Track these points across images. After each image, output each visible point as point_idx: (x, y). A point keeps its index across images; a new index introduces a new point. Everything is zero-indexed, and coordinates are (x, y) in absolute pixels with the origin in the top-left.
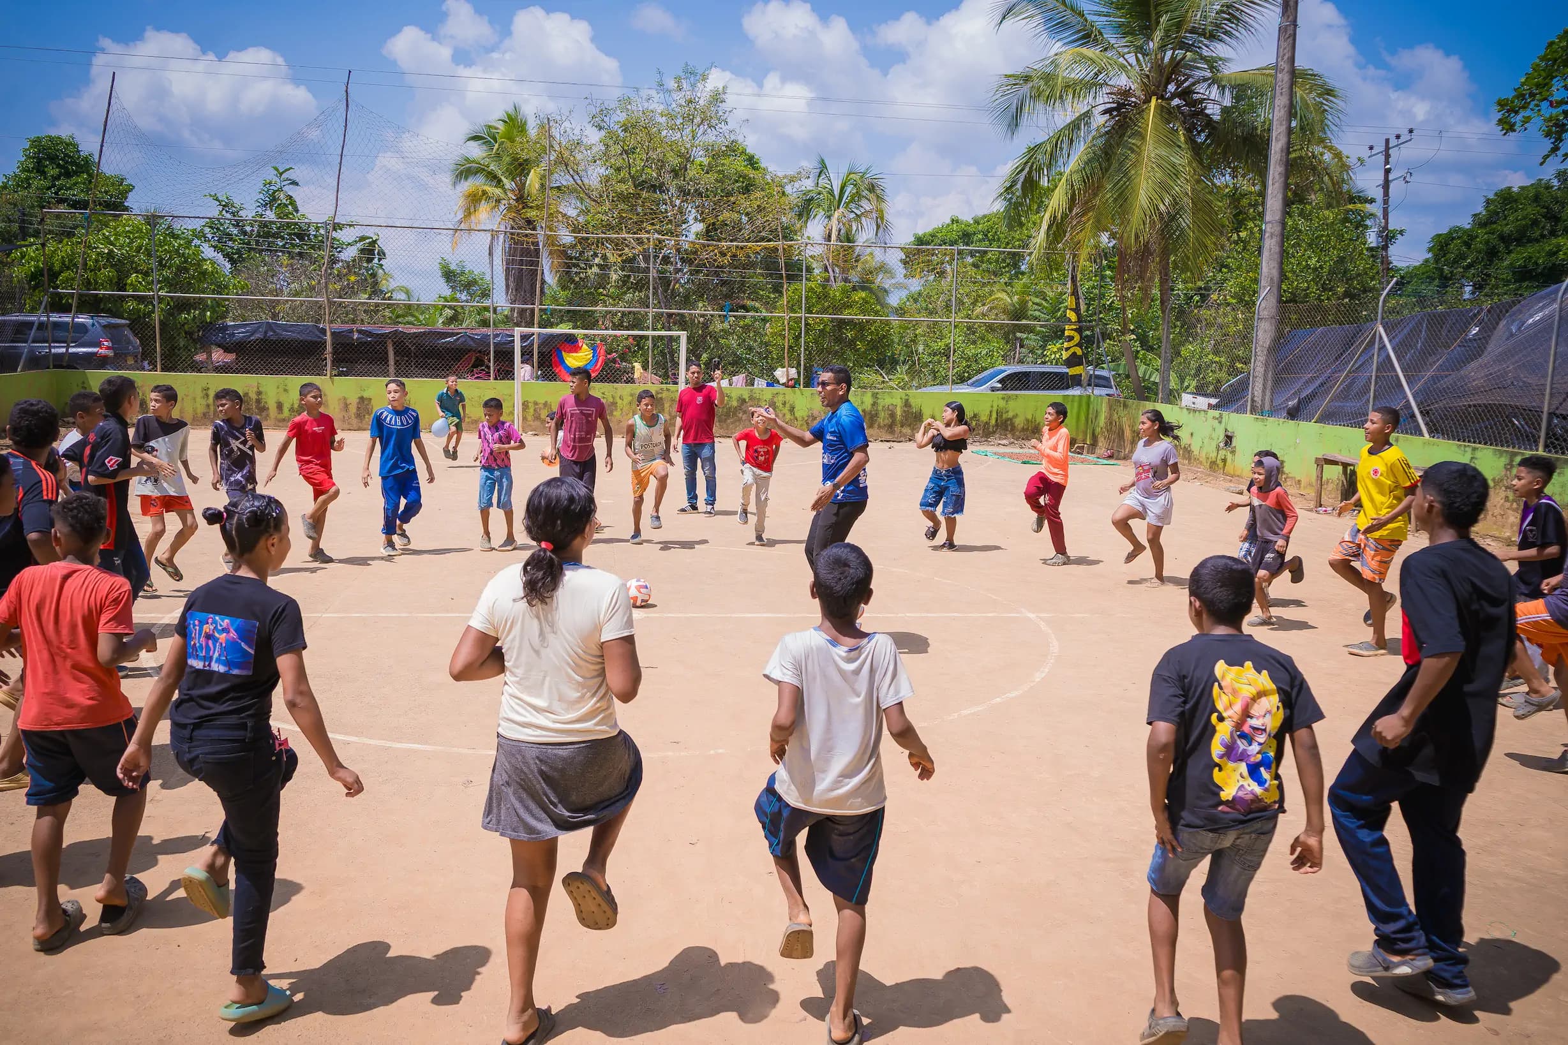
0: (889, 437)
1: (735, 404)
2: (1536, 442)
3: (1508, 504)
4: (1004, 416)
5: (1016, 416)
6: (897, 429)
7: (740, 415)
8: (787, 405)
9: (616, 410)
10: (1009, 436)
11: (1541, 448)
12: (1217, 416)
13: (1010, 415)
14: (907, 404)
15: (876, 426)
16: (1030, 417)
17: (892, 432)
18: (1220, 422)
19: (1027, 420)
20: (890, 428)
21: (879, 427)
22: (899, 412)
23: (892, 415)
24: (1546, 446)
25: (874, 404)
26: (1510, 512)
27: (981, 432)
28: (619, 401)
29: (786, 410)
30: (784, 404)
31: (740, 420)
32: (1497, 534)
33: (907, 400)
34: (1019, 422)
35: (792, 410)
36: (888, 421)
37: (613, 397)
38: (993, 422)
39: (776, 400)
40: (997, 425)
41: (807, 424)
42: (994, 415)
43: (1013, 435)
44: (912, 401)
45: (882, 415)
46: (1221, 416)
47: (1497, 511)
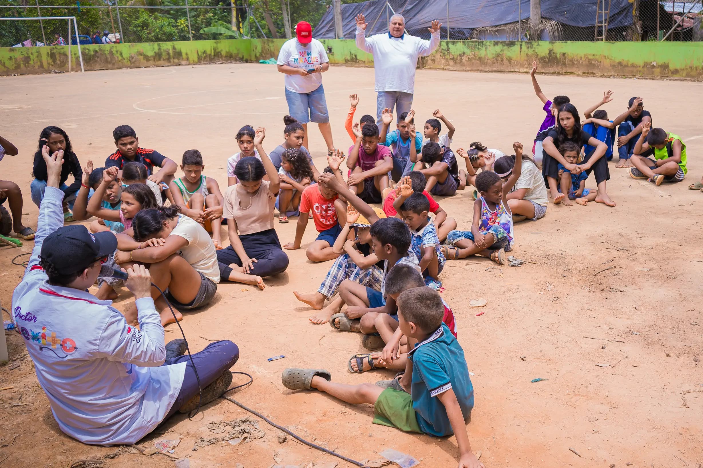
0: (169, 64)
1: (92, 53)
2: (447, 38)
3: (441, 57)
4: (217, 51)
5: (222, 50)
6: (172, 60)
7: (96, 59)
8: (119, 52)
9: (30, 60)
10: (220, 60)
11: (448, 38)
12: (323, 41)
13: (219, 50)
14: (174, 48)
15: (162, 59)
16: (227, 51)
17: (170, 62)
18: (325, 43)
19: (227, 52)
20: (168, 59)
21: (164, 60)
22: (171, 52)
23: (168, 54)
24: (450, 38)
25: (159, 49)
26: (442, 60)
27: (208, 59)
28: (31, 56)
29: (118, 55)
30: (117, 52)
31: (96, 61)
32: (439, 67)
33: (174, 46)
34: (224, 53)
35: (121, 54)
36: (167, 57)
37: (27, 54)
38: (213, 54)
39: (112, 50)
40: (215, 55)
41: (130, 60)
42: (213, 51)
43: (222, 59)
44: (176, 47)
45: (164, 54)
46: (324, 41)
47: (438, 60)
